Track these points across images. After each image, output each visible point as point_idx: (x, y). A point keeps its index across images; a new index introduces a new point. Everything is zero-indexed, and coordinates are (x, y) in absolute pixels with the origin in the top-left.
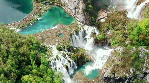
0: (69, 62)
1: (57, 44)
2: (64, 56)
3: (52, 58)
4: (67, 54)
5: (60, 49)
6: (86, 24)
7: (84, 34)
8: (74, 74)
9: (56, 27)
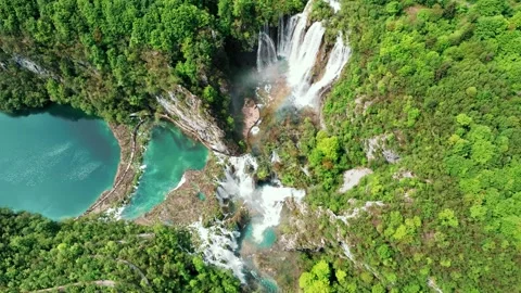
0: (228, 236)
1: (201, 219)
2: (218, 233)
3: (202, 246)
4: (222, 227)
5: (208, 225)
6: (231, 155)
7: (233, 169)
8: (240, 248)
9: (183, 180)
